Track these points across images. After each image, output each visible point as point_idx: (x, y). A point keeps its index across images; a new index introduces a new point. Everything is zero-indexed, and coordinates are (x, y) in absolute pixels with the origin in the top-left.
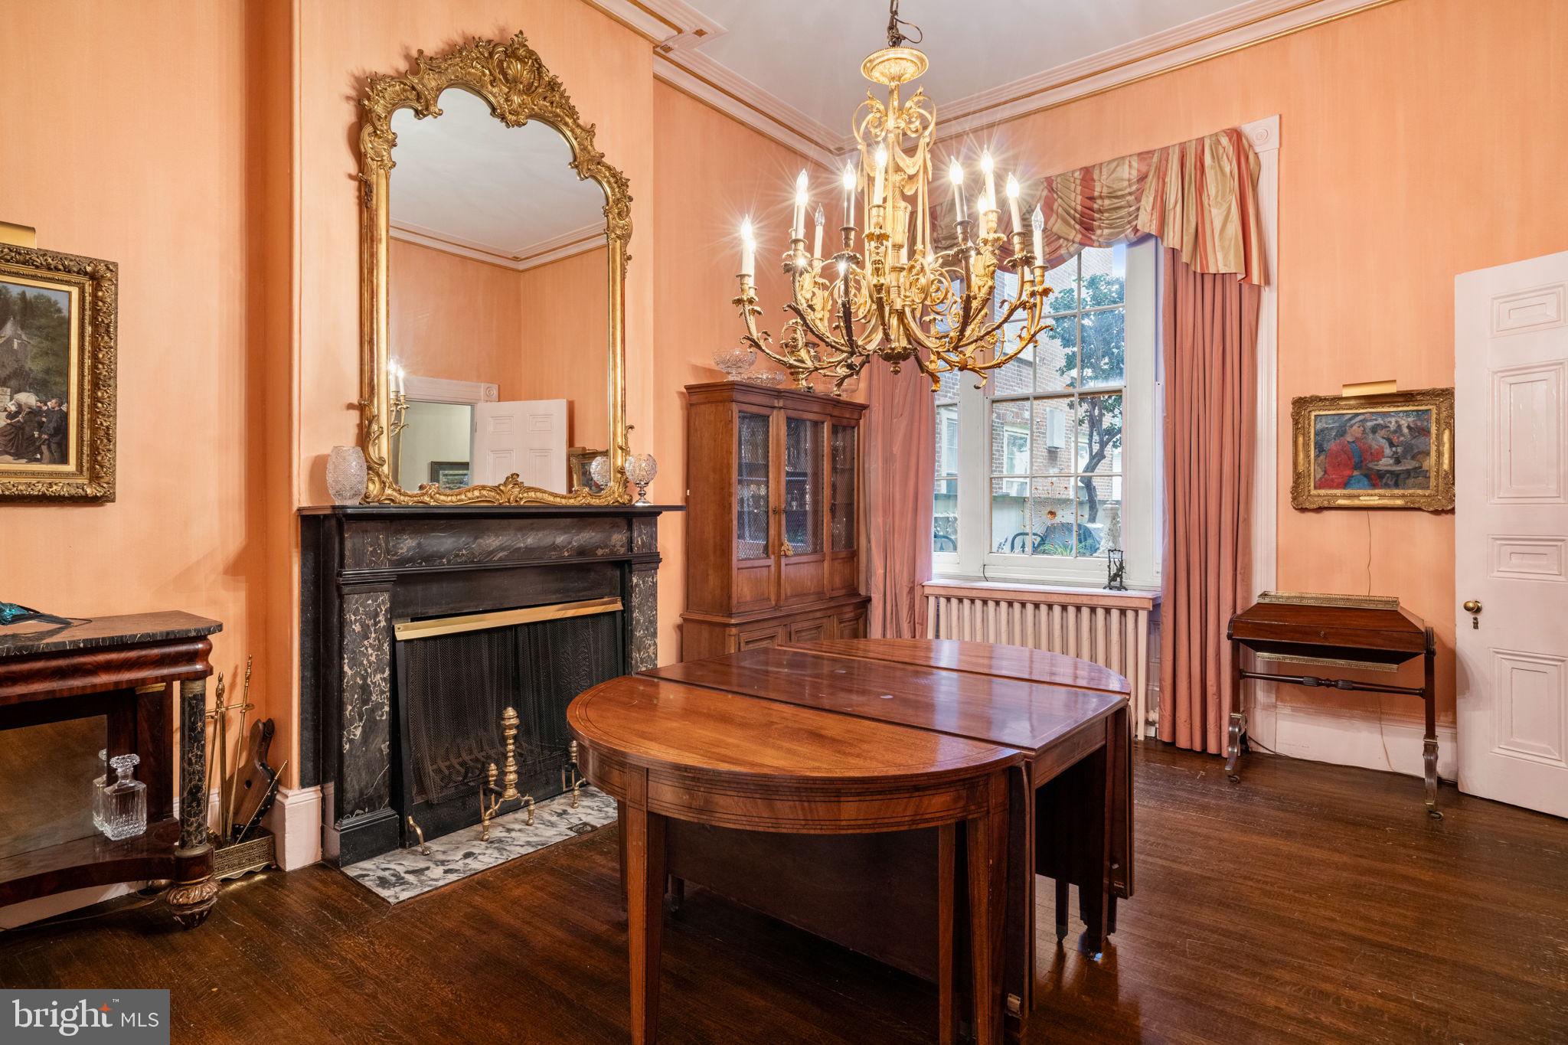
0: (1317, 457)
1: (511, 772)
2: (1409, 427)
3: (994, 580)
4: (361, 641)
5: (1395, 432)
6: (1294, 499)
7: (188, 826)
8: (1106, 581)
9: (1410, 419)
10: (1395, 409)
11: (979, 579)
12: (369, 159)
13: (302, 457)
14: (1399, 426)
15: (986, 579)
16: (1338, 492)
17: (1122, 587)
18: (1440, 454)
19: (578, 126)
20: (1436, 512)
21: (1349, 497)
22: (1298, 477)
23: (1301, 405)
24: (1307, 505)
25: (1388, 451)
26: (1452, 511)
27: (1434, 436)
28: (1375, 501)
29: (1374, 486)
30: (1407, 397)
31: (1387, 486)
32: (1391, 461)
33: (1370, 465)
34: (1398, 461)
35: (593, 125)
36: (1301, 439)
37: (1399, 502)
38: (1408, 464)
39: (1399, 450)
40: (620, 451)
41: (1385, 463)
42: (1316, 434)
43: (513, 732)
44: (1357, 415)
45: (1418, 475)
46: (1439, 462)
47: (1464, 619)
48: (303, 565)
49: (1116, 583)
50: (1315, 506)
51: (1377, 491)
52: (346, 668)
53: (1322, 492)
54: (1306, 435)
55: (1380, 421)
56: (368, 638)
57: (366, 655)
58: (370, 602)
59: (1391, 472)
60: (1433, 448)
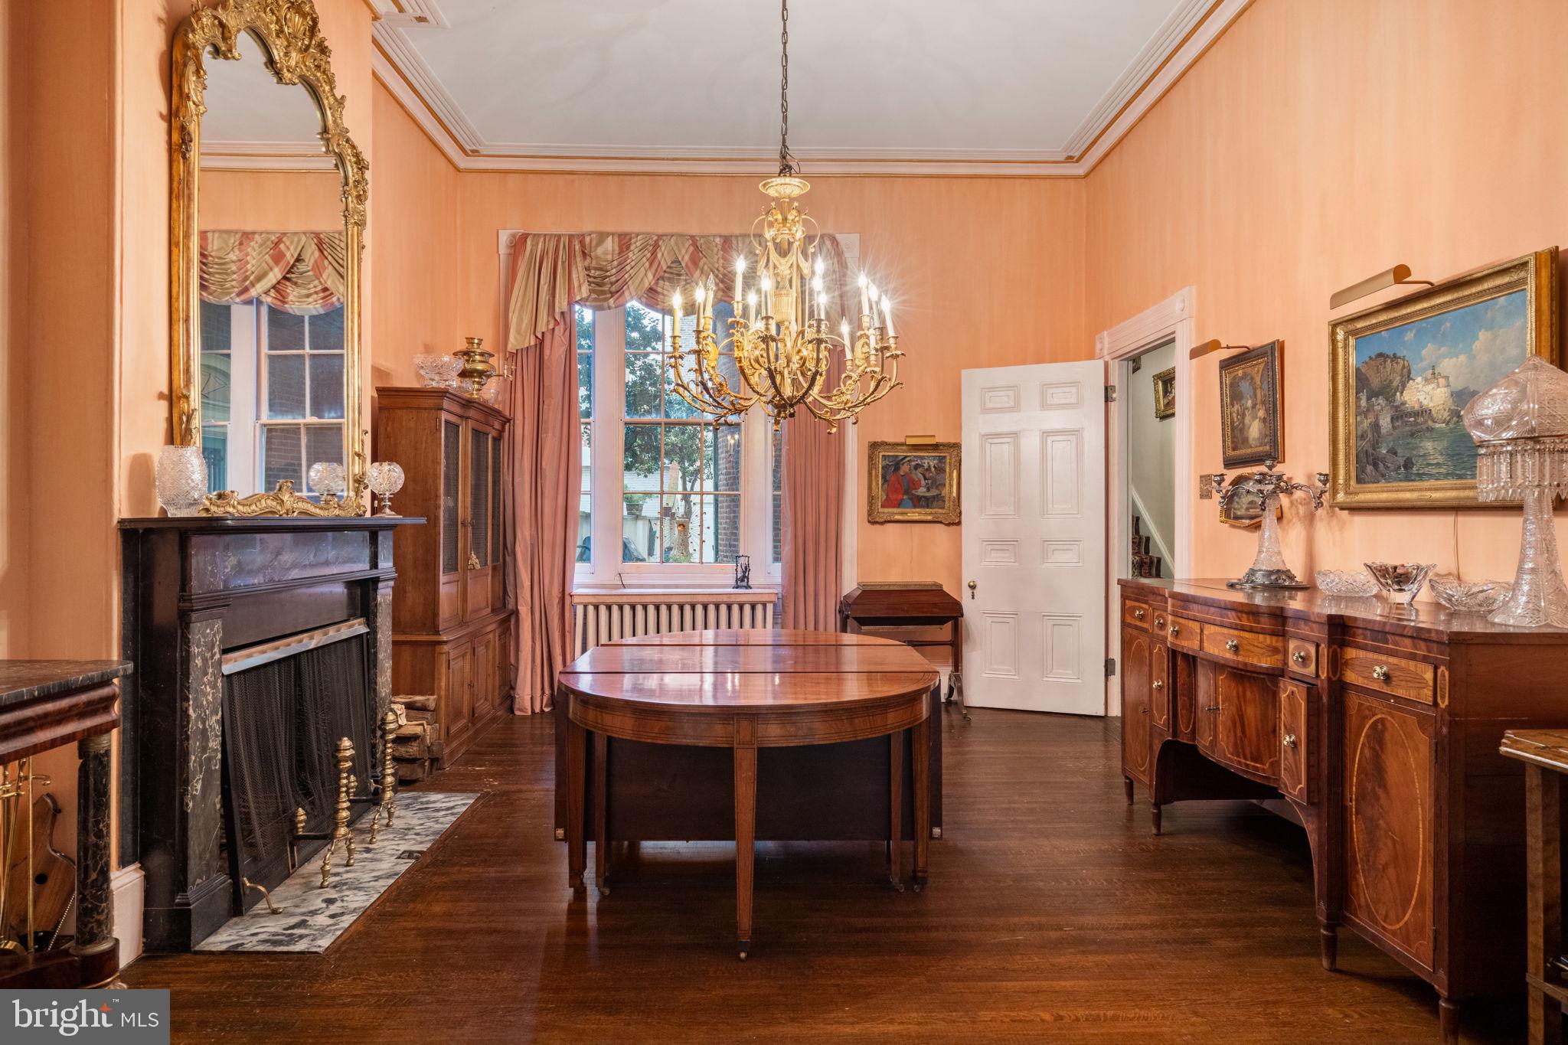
0: (883, 485)
1: (343, 809)
2: (934, 467)
3: (631, 586)
4: (202, 678)
5: (927, 470)
6: (869, 515)
7: (99, 914)
8: (733, 582)
9: (936, 462)
10: (927, 454)
11: (616, 587)
12: (191, 103)
13: (123, 457)
14: (929, 466)
15: (624, 586)
16: (895, 510)
17: (748, 587)
18: (951, 486)
19: (334, 95)
20: (948, 525)
21: (902, 514)
22: (871, 499)
23: (874, 446)
24: (877, 519)
25: (923, 482)
26: (959, 523)
27: (948, 474)
28: (916, 517)
29: (915, 506)
30: (936, 447)
31: (922, 507)
32: (925, 490)
33: (913, 492)
34: (928, 490)
35: (343, 96)
36: (874, 472)
37: (930, 518)
38: (934, 492)
39: (930, 482)
40: (357, 458)
41: (922, 491)
42: (883, 468)
43: (349, 764)
44: (906, 457)
45: (938, 498)
46: (951, 492)
47: (966, 592)
48: (125, 591)
49: (745, 584)
50: (882, 520)
51: (917, 510)
52: (191, 711)
53: (886, 510)
54: (877, 469)
55: (919, 462)
56: (207, 674)
57: (206, 694)
58: (208, 631)
59: (924, 497)
60: (947, 481)
